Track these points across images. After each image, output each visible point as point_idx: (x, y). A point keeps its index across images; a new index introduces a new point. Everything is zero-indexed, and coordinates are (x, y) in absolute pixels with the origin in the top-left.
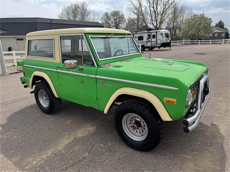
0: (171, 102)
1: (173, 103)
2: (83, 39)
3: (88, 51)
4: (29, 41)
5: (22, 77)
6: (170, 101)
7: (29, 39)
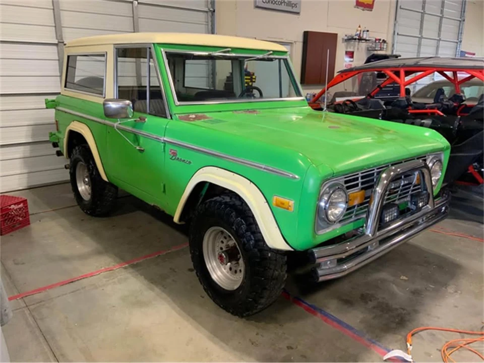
0: (284, 206)
1: (288, 209)
2: (152, 58)
3: (158, 85)
4: (68, 57)
5: (53, 132)
6: (283, 204)
7: (69, 54)
